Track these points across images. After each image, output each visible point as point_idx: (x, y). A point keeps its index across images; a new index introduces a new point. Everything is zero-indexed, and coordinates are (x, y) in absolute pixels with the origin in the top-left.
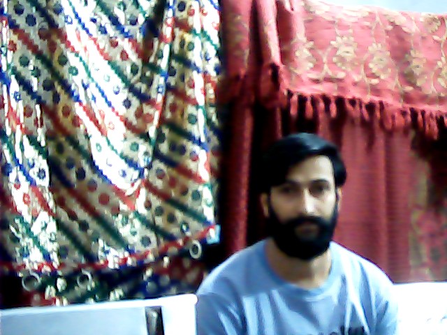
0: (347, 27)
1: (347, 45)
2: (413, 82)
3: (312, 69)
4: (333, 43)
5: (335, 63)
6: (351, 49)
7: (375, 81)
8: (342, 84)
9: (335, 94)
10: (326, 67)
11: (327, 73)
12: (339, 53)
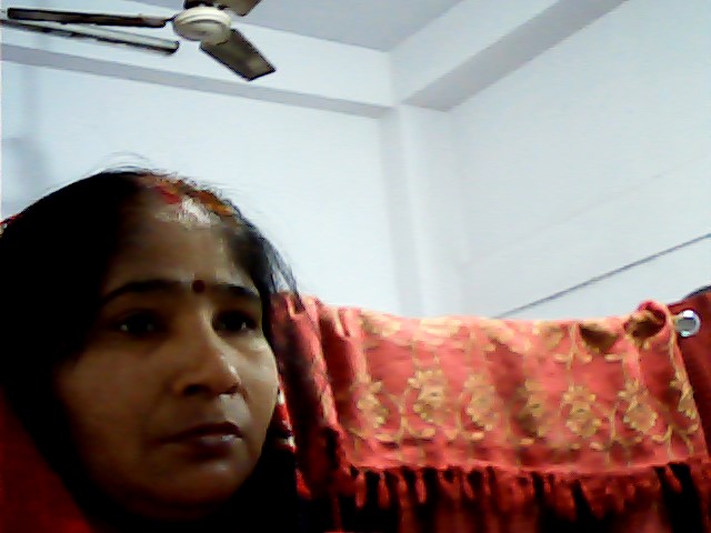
0: (430, 355)
1: (433, 382)
2: (533, 430)
3: (383, 426)
4: (411, 381)
5: (418, 415)
6: (438, 389)
7: (478, 435)
8: (431, 448)
9: (421, 465)
10: (404, 422)
11: (406, 431)
12: (422, 396)
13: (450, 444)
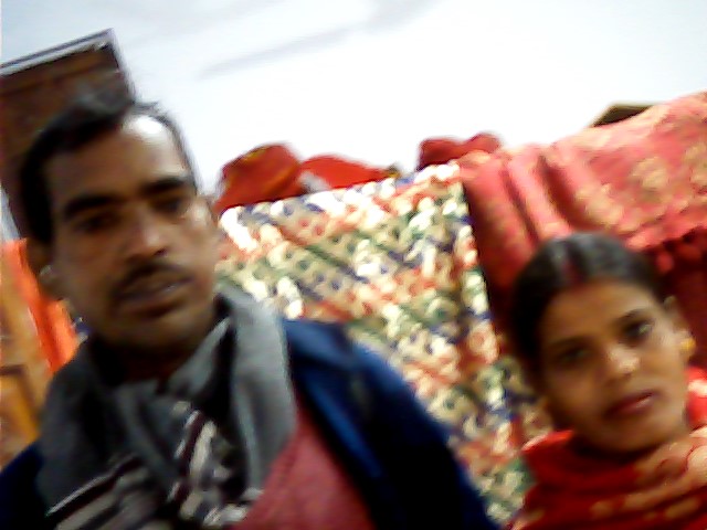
13: (684, 212)
